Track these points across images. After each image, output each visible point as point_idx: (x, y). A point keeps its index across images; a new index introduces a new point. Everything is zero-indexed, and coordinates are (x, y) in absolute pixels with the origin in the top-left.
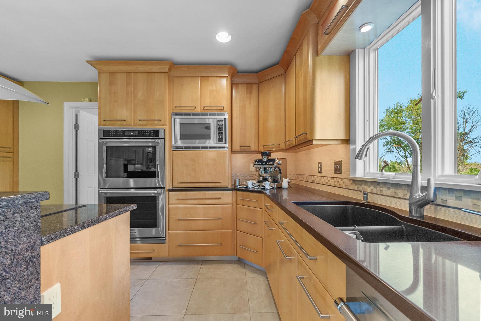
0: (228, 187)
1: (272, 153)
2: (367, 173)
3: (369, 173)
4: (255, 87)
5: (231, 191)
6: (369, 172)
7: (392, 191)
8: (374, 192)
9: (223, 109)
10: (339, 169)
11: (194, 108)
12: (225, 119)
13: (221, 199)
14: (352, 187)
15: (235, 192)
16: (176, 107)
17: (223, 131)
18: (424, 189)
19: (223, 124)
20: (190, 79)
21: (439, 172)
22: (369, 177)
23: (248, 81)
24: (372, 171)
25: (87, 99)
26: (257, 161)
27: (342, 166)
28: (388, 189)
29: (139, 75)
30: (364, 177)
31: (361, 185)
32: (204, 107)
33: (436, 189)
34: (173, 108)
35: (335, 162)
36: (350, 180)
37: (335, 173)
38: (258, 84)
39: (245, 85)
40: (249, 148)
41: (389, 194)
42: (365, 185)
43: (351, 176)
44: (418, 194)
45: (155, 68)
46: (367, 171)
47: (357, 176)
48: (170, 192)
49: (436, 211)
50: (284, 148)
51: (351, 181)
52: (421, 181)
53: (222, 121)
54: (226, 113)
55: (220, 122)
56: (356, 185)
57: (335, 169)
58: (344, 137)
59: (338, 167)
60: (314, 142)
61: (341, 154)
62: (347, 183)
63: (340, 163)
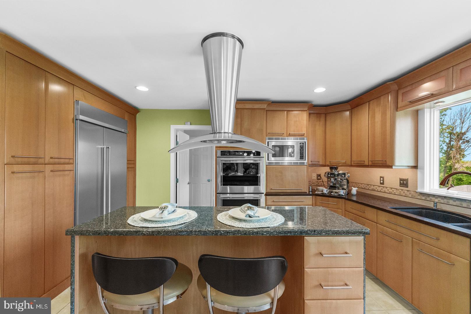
0: (306, 193)
1: (339, 167)
2: (432, 189)
4: (323, 116)
5: (311, 196)
6: (433, 188)
8: (441, 202)
9: (304, 135)
10: (406, 184)
11: (282, 134)
12: (305, 142)
13: (304, 202)
14: (419, 197)
15: (314, 197)
16: (269, 133)
17: (303, 151)
19: (303, 146)
20: (279, 112)
22: (433, 191)
23: (317, 112)
24: (435, 188)
25: (189, 123)
26: (330, 173)
27: (409, 183)
28: (454, 201)
29: (245, 110)
30: (430, 191)
31: (429, 197)
32: (290, 133)
34: (267, 134)
35: (400, 179)
37: (400, 186)
38: (326, 114)
39: (316, 115)
40: (318, 162)
42: (433, 197)
43: (419, 190)
45: (257, 106)
46: (432, 187)
47: (425, 191)
48: (267, 197)
50: (350, 164)
51: (419, 194)
53: (303, 143)
54: (305, 138)
55: (301, 145)
56: (423, 196)
57: (401, 184)
58: (412, 164)
59: (403, 183)
60: (393, 167)
61: (408, 174)
62: (414, 194)
63: (407, 180)
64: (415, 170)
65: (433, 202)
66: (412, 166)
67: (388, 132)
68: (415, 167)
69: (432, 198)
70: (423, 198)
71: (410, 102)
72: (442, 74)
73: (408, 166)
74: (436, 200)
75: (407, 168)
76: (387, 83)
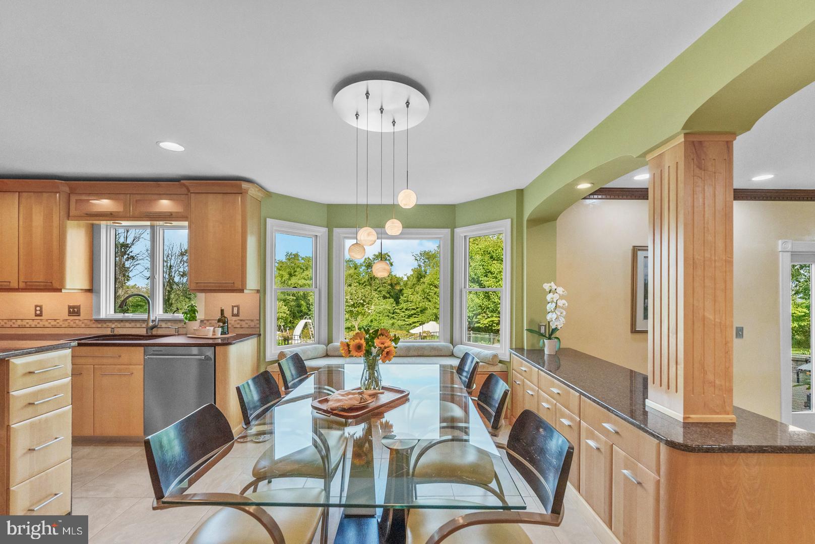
2: (108, 315)
3: (110, 314)
7: (133, 324)
8: (119, 326)
10: (77, 313)
14: (94, 326)
18: (153, 321)
21: (157, 313)
22: (109, 317)
27: (81, 310)
28: (130, 323)
30: (105, 316)
31: (105, 323)
33: (158, 320)
35: (70, 307)
36: (91, 320)
37: (69, 316)
41: (130, 326)
42: (109, 322)
43: (94, 317)
44: (151, 324)
46: (108, 313)
47: (101, 317)
49: (157, 330)
51: (93, 321)
52: (152, 318)
56: (99, 323)
57: (69, 312)
58: (87, 287)
59: (74, 311)
60: (63, 291)
61: (81, 300)
62: (88, 323)
63: (78, 307)
64: (89, 294)
65: (110, 329)
66: (85, 289)
67: (55, 244)
68: (90, 291)
69: (108, 324)
70: (99, 326)
71: (87, 214)
72: (122, 196)
73: (81, 289)
74: (113, 326)
75: (80, 291)
76: (56, 181)
